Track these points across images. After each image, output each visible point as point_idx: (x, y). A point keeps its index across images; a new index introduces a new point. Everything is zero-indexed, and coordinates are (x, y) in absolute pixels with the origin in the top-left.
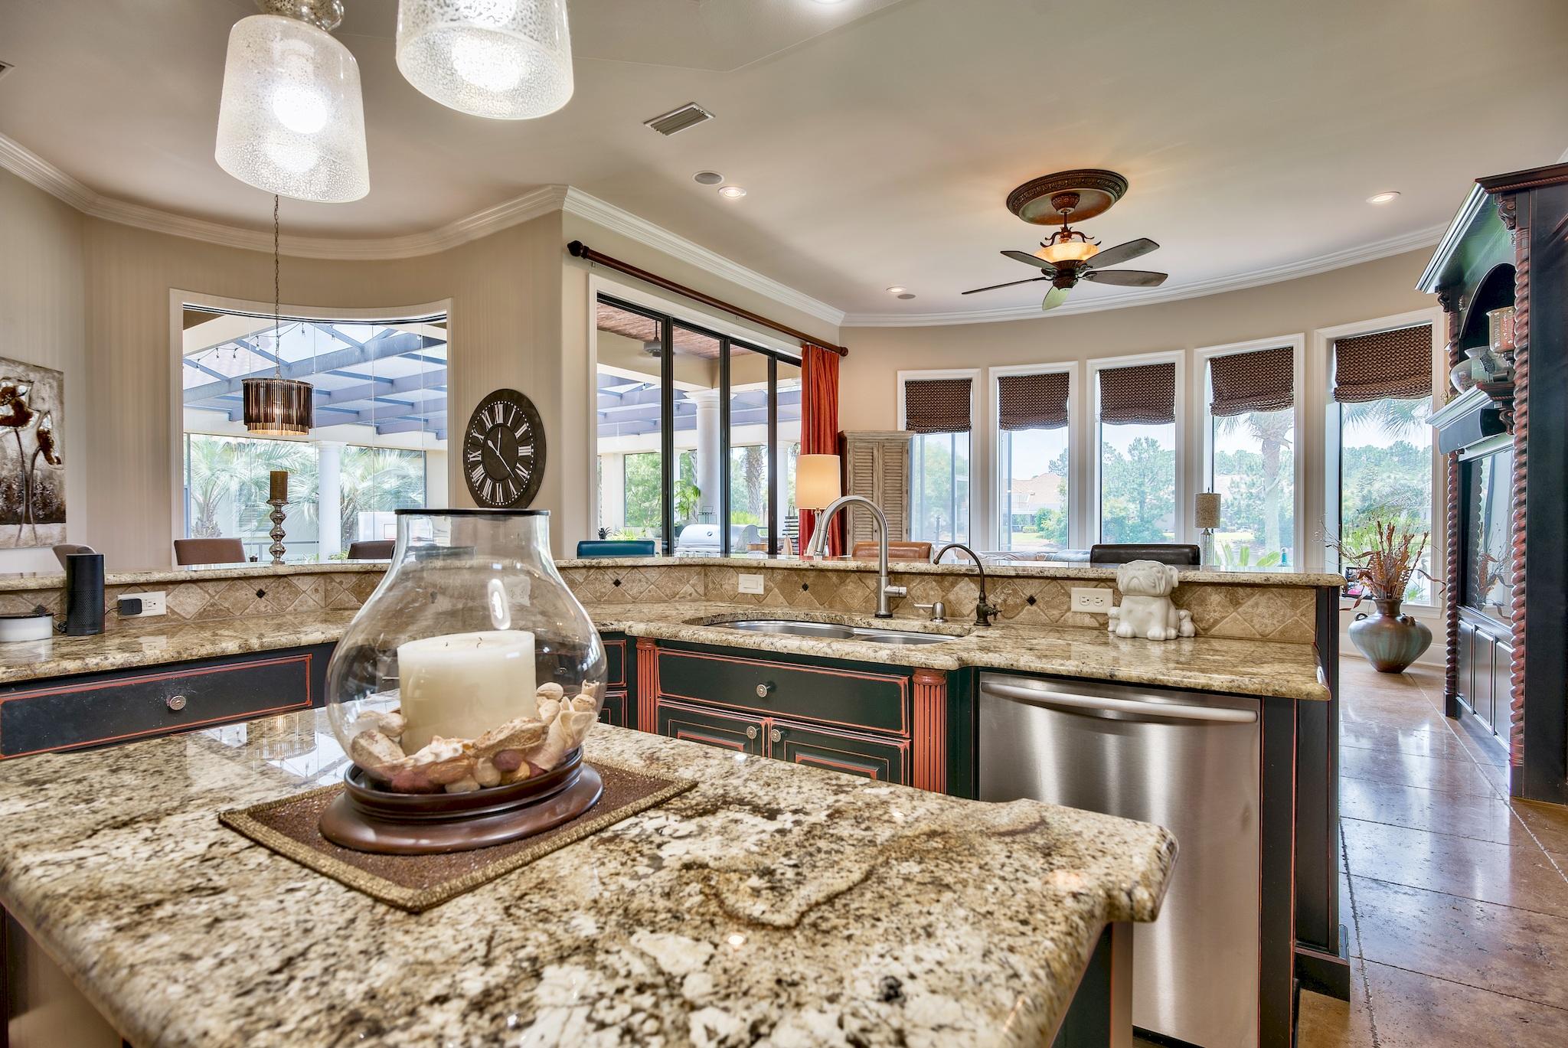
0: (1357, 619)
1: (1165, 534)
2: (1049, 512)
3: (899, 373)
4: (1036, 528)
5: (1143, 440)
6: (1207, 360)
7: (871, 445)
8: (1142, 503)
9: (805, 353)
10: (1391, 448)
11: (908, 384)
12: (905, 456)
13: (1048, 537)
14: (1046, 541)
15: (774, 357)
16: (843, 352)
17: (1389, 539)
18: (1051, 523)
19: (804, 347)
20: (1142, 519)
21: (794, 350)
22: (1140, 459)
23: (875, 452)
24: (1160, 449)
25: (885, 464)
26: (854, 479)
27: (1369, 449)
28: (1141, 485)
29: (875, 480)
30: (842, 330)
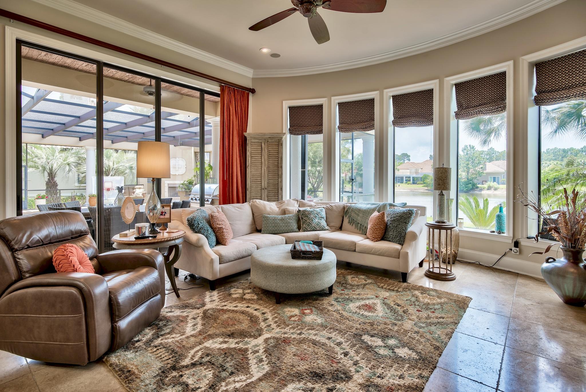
0: (547, 261)
1: (478, 185)
2: (428, 176)
3: (284, 102)
4: (422, 182)
5: (468, 146)
6: (452, 85)
7: (260, 141)
8: (468, 172)
9: (222, 90)
10: (582, 149)
11: (291, 108)
12: (280, 147)
13: (427, 186)
14: (426, 188)
15: (203, 92)
16: (253, 91)
17: (574, 201)
18: (429, 180)
19: (221, 86)
20: (468, 179)
21: (215, 88)
22: (467, 154)
23: (263, 145)
24: (476, 150)
25: (269, 151)
26: (251, 160)
27: (571, 149)
28: (468, 164)
29: (263, 160)
30: (253, 79)
